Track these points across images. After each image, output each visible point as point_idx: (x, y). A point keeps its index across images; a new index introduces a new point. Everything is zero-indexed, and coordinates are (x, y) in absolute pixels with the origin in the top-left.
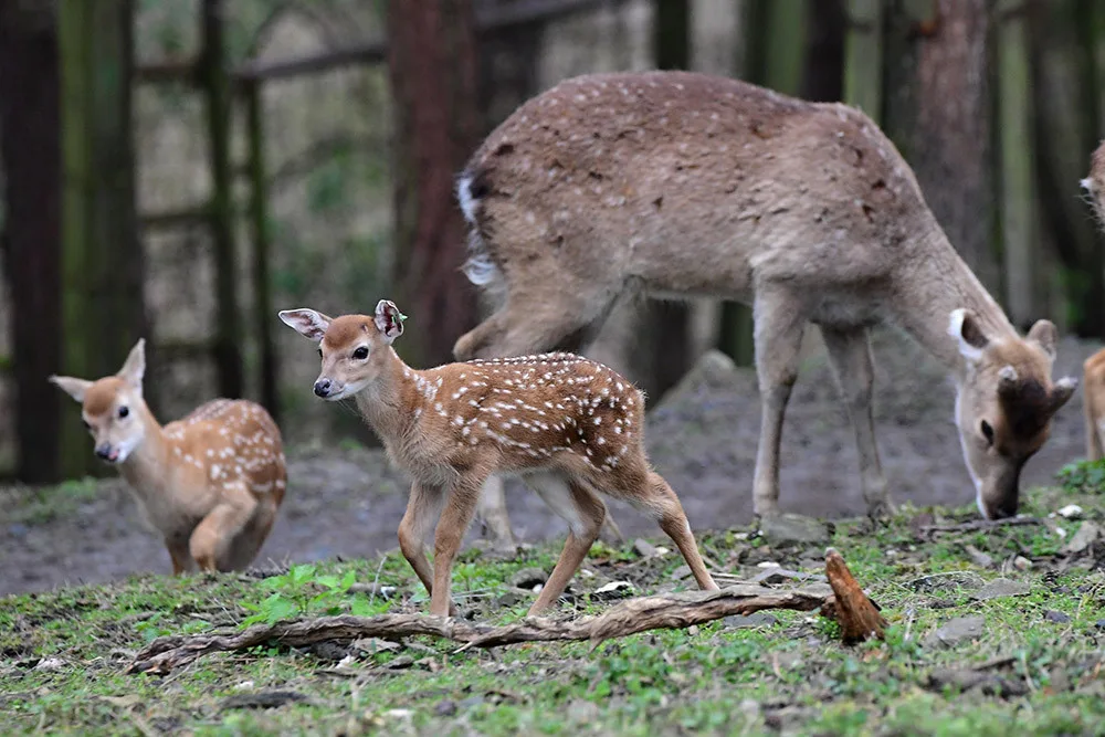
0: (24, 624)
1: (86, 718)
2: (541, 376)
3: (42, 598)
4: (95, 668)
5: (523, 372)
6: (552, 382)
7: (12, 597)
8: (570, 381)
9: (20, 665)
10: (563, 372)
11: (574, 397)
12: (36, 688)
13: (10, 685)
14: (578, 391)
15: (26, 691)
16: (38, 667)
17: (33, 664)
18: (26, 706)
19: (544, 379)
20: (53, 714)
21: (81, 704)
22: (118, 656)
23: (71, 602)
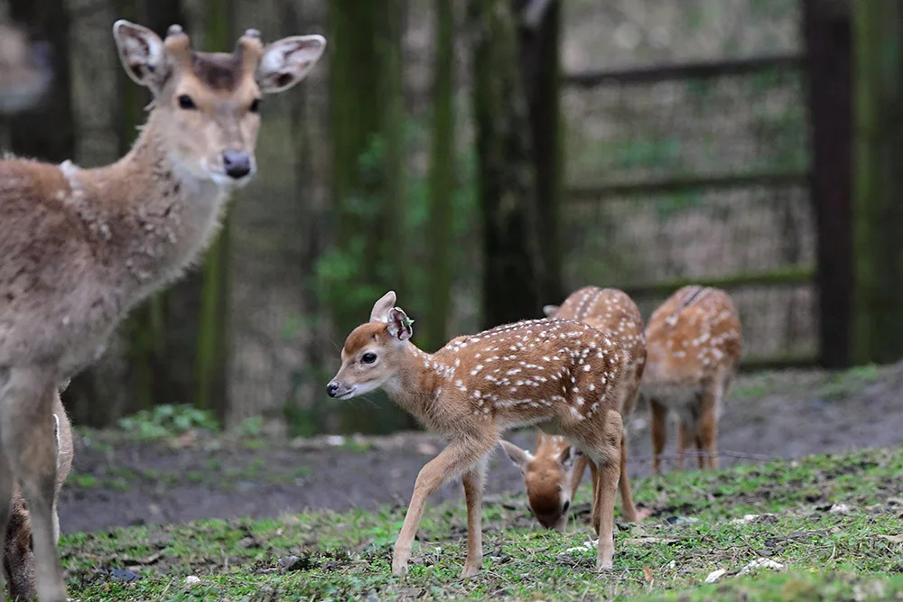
0: (821, 478)
1: (867, 551)
2: (537, 336)
3: (835, 457)
4: (875, 513)
5: (523, 335)
6: (547, 338)
7: (812, 457)
8: (563, 336)
9: (818, 509)
10: (555, 329)
11: (567, 349)
12: (830, 527)
13: (809, 524)
14: (570, 344)
15: (822, 529)
16: (831, 511)
17: (827, 509)
18: (822, 541)
19: (540, 337)
20: (842, 547)
21: (863, 540)
22: (892, 503)
23: (857, 461)
